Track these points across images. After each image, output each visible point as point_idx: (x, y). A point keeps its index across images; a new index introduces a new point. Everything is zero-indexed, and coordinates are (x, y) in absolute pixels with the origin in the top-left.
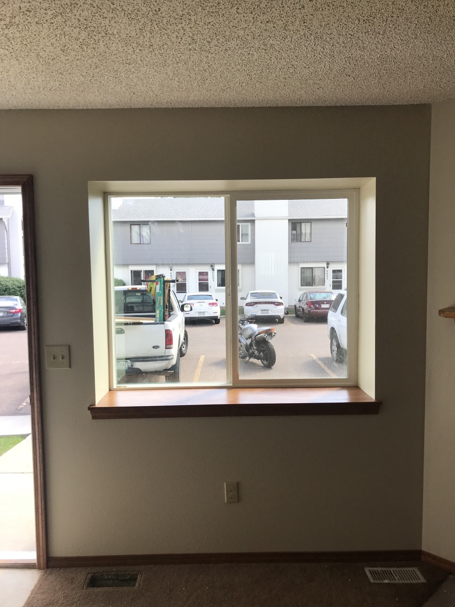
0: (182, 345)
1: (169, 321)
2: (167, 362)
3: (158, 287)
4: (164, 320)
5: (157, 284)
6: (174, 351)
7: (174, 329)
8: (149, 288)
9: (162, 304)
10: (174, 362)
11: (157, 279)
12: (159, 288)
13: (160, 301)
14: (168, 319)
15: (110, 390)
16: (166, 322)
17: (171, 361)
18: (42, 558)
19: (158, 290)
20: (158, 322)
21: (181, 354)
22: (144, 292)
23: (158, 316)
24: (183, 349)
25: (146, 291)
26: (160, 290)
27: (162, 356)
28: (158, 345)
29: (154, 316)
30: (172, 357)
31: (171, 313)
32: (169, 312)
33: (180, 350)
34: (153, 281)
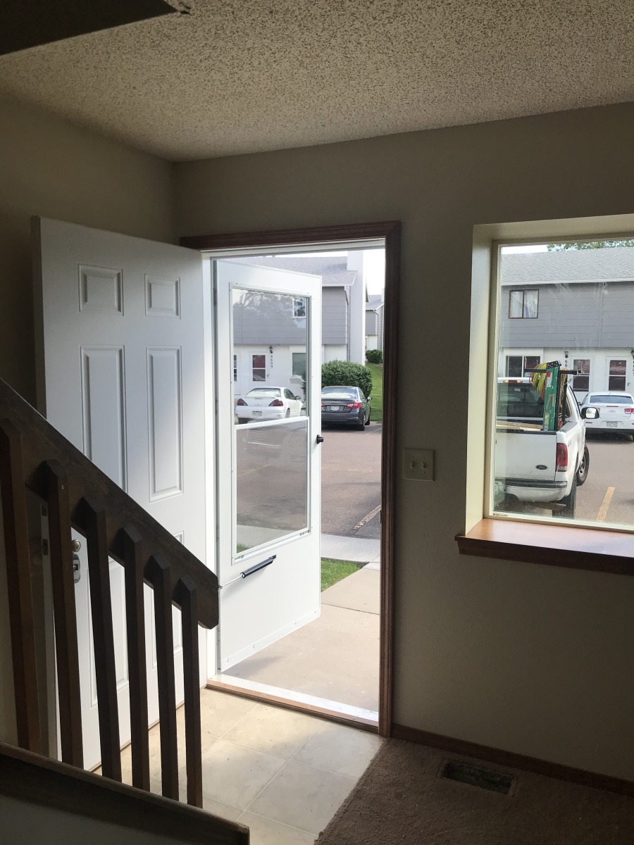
0: (580, 468)
1: (563, 431)
2: (556, 491)
3: (549, 380)
4: (556, 428)
5: (548, 375)
6: (568, 475)
7: (570, 443)
8: (535, 380)
9: (554, 405)
10: (567, 491)
11: (548, 367)
12: (551, 382)
13: (551, 402)
14: (562, 428)
15: (484, 518)
16: (558, 432)
17: (563, 490)
18: (385, 723)
19: (549, 384)
20: (546, 430)
21: (578, 481)
22: (527, 388)
23: (547, 422)
24: (581, 475)
25: (529, 385)
26: (552, 384)
27: (551, 482)
28: (546, 465)
29: (541, 423)
30: (564, 484)
31: (567, 420)
32: (563, 418)
33: (577, 475)
34: (542, 371)
